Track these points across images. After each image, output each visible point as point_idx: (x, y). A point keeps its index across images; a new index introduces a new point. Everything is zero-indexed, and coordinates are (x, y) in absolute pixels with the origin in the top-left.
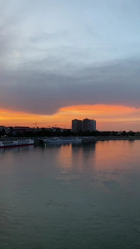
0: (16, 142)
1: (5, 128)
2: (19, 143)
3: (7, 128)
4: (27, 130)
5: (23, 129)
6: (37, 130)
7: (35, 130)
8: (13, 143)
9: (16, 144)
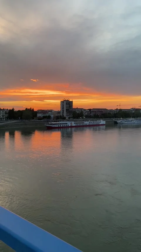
0: (87, 123)
1: (83, 110)
2: (90, 123)
3: (85, 110)
4: (104, 111)
5: (101, 110)
6: (115, 111)
7: (113, 111)
8: (84, 123)
9: (87, 124)
